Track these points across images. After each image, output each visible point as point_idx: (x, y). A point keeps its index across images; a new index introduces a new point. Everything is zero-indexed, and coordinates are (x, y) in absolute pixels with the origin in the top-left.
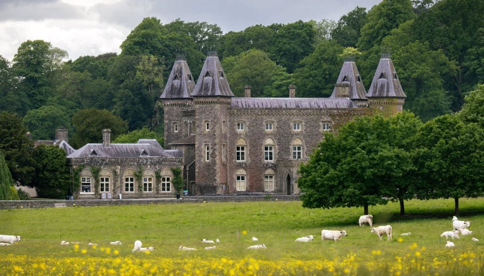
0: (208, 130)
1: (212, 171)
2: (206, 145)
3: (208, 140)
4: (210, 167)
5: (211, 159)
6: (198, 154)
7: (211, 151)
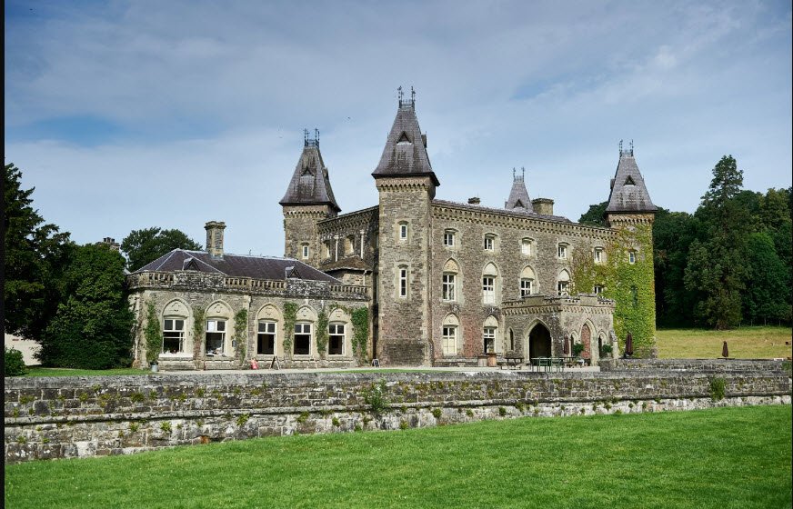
0: (405, 239)
1: (412, 316)
2: (400, 266)
3: (405, 257)
4: (409, 308)
5: (412, 292)
6: (384, 283)
7: (411, 278)
